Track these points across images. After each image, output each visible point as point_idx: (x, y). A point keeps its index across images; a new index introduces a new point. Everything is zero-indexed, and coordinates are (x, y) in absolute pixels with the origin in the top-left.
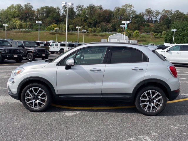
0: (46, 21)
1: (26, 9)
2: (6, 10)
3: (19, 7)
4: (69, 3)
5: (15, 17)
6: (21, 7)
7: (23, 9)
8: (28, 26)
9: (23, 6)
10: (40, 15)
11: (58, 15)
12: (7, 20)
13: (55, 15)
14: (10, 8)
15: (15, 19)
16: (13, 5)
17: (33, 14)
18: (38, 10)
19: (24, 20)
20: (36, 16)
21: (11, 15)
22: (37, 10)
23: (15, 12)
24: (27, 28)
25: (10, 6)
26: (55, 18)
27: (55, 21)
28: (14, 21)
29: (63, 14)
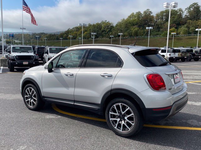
0: (165, 26)
1: (145, 15)
2: (126, 19)
3: (139, 14)
4: (172, 3)
5: (134, 25)
6: (141, 14)
7: (143, 16)
8: (145, 33)
9: (142, 13)
10: (159, 20)
11: (180, 18)
12: (127, 28)
13: (176, 18)
14: (130, 17)
15: (134, 27)
16: (133, 13)
17: (152, 20)
18: (158, 15)
19: (142, 27)
20: (154, 22)
21: (130, 24)
22: (156, 15)
23: (134, 21)
24: (145, 35)
25: (130, 15)
26: (176, 21)
27: (175, 24)
28: (132, 29)
29: (186, 15)
